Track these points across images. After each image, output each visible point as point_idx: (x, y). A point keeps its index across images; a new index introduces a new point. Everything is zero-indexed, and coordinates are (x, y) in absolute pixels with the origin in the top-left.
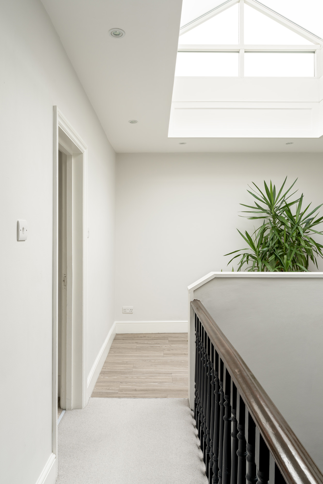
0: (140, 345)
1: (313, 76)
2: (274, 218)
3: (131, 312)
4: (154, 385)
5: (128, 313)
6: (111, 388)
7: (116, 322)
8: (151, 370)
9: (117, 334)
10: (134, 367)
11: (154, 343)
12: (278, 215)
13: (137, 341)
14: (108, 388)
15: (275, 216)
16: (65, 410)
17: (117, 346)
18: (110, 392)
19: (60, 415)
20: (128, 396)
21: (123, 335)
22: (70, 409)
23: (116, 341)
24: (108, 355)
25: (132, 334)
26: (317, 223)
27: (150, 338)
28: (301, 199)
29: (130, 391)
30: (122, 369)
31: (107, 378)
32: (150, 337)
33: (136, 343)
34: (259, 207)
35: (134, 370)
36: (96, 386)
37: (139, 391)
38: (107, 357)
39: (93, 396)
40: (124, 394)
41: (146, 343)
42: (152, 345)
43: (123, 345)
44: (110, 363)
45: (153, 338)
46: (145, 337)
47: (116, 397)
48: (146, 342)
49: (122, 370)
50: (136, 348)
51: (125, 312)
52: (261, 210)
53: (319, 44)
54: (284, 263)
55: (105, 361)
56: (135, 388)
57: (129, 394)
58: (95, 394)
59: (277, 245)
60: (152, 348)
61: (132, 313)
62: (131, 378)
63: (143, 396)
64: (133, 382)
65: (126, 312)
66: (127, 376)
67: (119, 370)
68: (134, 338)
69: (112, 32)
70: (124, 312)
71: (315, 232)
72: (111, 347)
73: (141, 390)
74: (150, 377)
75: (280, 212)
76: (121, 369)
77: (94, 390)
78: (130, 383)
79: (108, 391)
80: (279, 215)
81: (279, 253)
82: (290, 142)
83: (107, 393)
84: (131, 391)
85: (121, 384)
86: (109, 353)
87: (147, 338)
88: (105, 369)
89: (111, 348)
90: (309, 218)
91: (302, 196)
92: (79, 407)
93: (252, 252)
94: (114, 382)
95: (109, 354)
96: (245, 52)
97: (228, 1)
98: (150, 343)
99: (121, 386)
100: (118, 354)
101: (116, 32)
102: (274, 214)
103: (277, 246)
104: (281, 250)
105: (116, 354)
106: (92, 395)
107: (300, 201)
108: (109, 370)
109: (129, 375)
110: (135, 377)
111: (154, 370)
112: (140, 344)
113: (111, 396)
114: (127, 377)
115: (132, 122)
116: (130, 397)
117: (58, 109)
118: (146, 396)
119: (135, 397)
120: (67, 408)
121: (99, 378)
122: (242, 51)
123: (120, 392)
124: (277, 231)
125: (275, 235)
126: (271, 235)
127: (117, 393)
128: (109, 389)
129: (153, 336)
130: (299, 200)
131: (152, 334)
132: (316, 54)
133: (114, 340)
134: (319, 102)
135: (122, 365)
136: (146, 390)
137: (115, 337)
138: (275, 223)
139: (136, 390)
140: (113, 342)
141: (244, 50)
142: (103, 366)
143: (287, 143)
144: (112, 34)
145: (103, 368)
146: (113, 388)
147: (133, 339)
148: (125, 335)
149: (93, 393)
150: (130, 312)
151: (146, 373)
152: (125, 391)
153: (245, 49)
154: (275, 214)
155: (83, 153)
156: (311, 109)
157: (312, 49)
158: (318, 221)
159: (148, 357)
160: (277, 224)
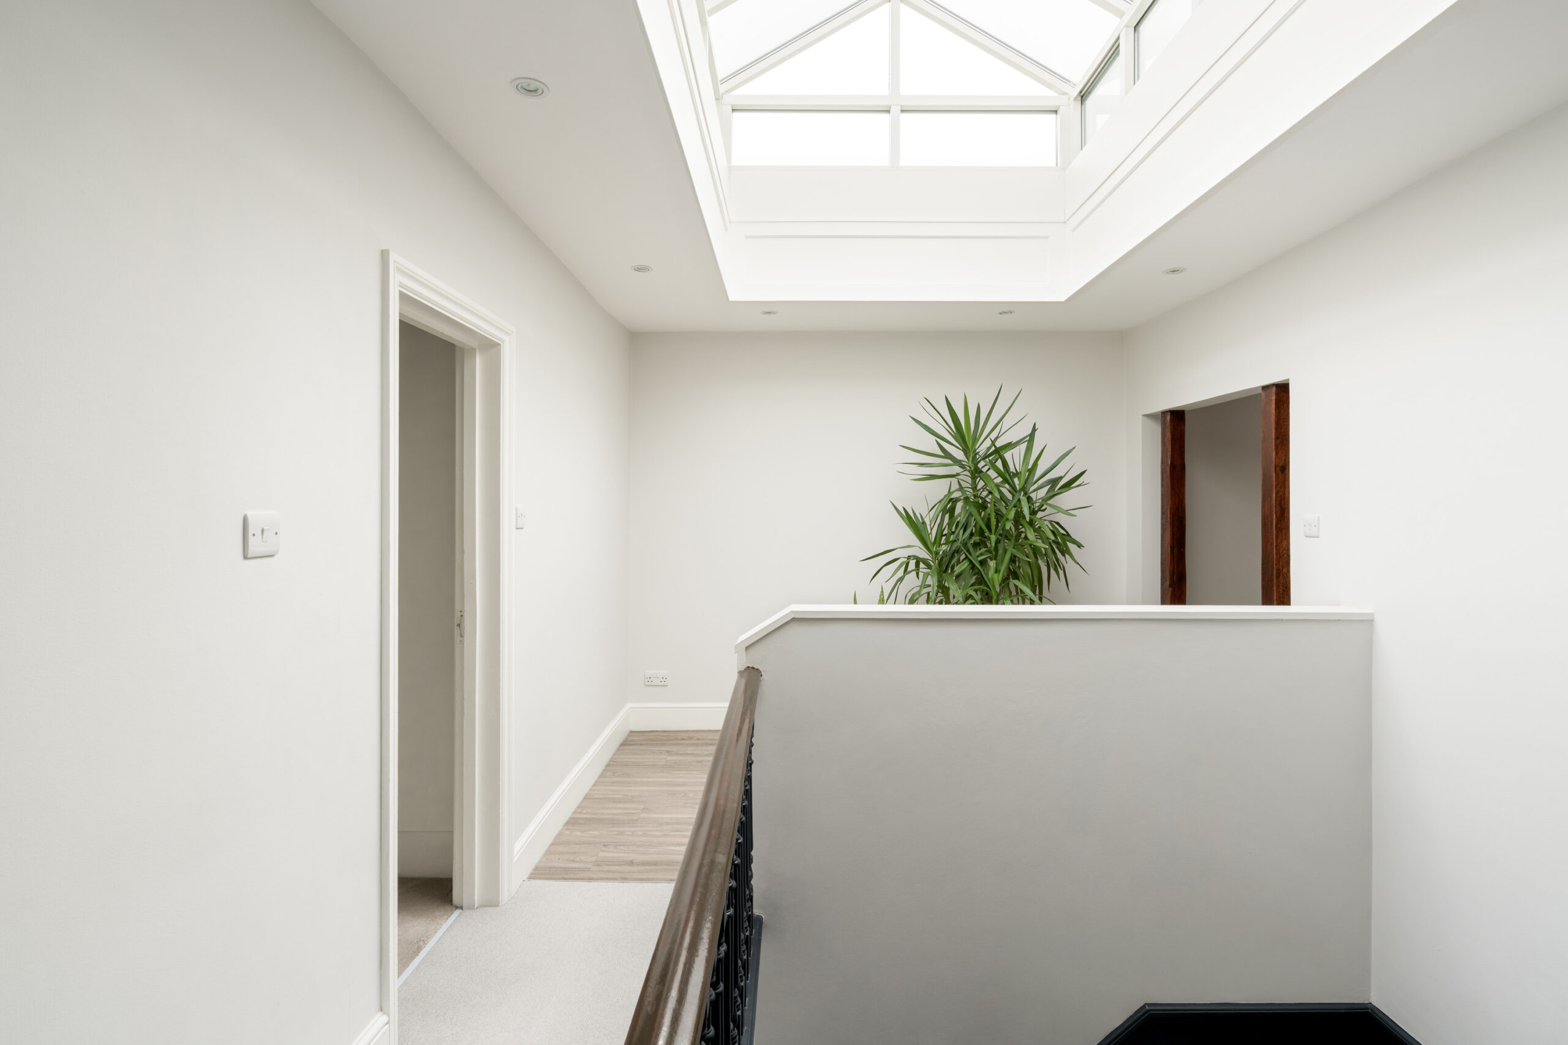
0: (675, 758)
1: (1055, 165)
2: (974, 478)
3: (663, 683)
4: (676, 851)
5: (656, 685)
6: (578, 859)
7: (630, 705)
8: (681, 816)
9: (632, 732)
10: (645, 810)
11: (706, 753)
12: (982, 472)
13: (669, 748)
14: (572, 858)
15: (976, 473)
16: (461, 908)
17: (623, 760)
18: (573, 868)
19: (447, 919)
20: (610, 875)
21: (646, 734)
22: (472, 907)
23: (626, 747)
24: (596, 782)
25: (665, 731)
26: (1066, 489)
27: (700, 742)
28: (1032, 435)
29: (618, 865)
30: (617, 814)
31: (578, 833)
32: (703, 739)
33: (668, 752)
34: (947, 455)
35: (644, 815)
36: (548, 852)
37: (638, 865)
38: (594, 785)
39: (534, 876)
40: (603, 871)
41: (689, 752)
42: (700, 759)
43: (636, 756)
44: (595, 799)
45: (708, 742)
46: (690, 738)
47: (583, 879)
48: (690, 750)
49: (615, 817)
50: (663, 763)
51: (650, 683)
52: (949, 461)
53: (1065, 94)
54: (989, 580)
55: (586, 796)
56: (632, 858)
57: (614, 872)
58: (540, 873)
59: (976, 538)
60: (699, 764)
61: (666, 686)
62: (630, 835)
63: (645, 876)
64: (632, 843)
65: (652, 683)
66: (620, 829)
67: (610, 817)
68: (666, 742)
69: (520, 85)
70: (648, 683)
71: (1056, 509)
72: (610, 761)
73: (644, 864)
74: (673, 832)
75: (986, 465)
76: (614, 814)
77: (540, 861)
78: (624, 845)
79: (571, 865)
80: (984, 470)
81: (978, 556)
82: (1006, 309)
83: (566, 870)
84: (621, 865)
85: (603, 848)
86: (602, 775)
87: (696, 742)
88: (580, 813)
89: (608, 765)
90: (1047, 479)
91: (1034, 430)
92: (491, 903)
93: (923, 554)
94: (590, 844)
95: (599, 777)
96: (902, 111)
97: (859, 2)
98: (699, 752)
99: (601, 854)
100: (619, 780)
101: (529, 85)
102: (973, 468)
103: (978, 541)
104: (983, 550)
105: (615, 779)
106: (532, 873)
107: (1029, 441)
108: (588, 816)
109: (627, 829)
110: (639, 833)
111: (685, 816)
112: (677, 754)
113: (573, 876)
114: (622, 833)
115: (639, 269)
116: (614, 879)
117: (393, 257)
118: (650, 876)
119: (624, 879)
120: (465, 905)
121: (559, 835)
122: (895, 110)
123: (595, 868)
124: (975, 506)
125: (971, 515)
126: (962, 516)
127: (588, 870)
128: (573, 861)
129: (709, 738)
130: (1028, 438)
131: (710, 731)
132: (1058, 116)
133: (622, 745)
134: (1065, 223)
135: (620, 805)
136: (655, 864)
137: (626, 739)
138: (976, 488)
139: (631, 863)
140: (618, 750)
141: (900, 107)
142: (579, 807)
143: (1001, 311)
144: (519, 88)
145: (575, 812)
146: (583, 858)
147: (663, 745)
148: (650, 734)
149: (537, 868)
150: (661, 684)
151: (668, 824)
152: (607, 865)
153: (902, 106)
154: (975, 468)
155: (500, 344)
156: (1046, 238)
157: (1051, 104)
158: (1068, 485)
159: (683, 785)
160: (980, 489)
